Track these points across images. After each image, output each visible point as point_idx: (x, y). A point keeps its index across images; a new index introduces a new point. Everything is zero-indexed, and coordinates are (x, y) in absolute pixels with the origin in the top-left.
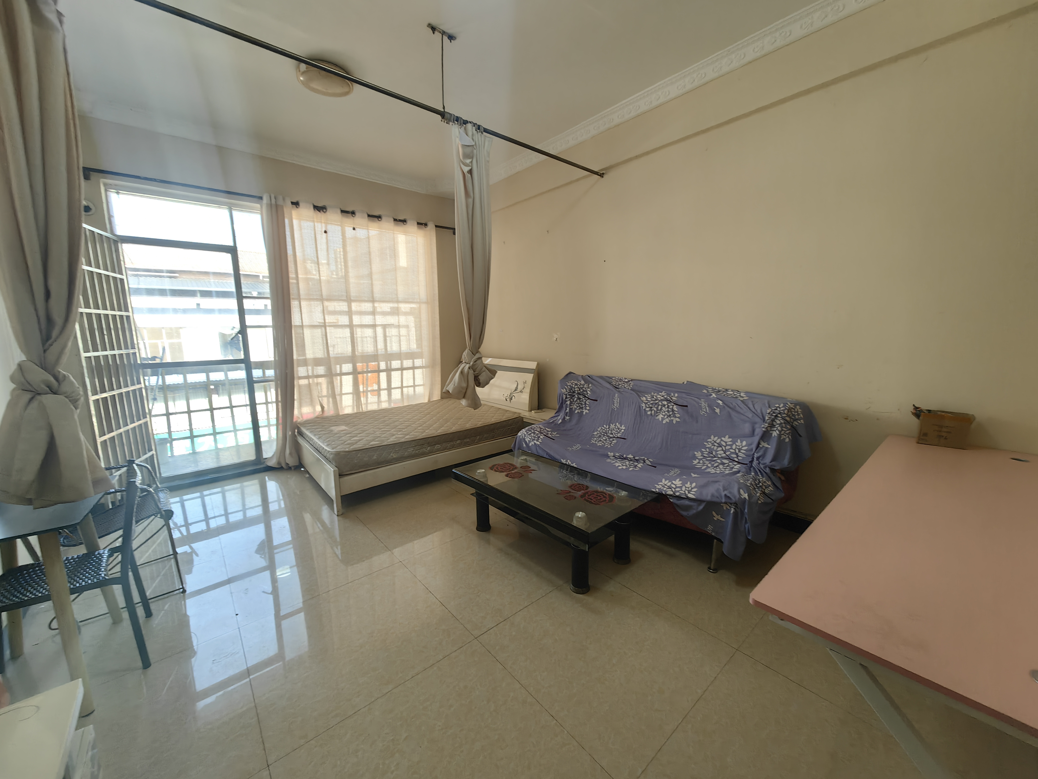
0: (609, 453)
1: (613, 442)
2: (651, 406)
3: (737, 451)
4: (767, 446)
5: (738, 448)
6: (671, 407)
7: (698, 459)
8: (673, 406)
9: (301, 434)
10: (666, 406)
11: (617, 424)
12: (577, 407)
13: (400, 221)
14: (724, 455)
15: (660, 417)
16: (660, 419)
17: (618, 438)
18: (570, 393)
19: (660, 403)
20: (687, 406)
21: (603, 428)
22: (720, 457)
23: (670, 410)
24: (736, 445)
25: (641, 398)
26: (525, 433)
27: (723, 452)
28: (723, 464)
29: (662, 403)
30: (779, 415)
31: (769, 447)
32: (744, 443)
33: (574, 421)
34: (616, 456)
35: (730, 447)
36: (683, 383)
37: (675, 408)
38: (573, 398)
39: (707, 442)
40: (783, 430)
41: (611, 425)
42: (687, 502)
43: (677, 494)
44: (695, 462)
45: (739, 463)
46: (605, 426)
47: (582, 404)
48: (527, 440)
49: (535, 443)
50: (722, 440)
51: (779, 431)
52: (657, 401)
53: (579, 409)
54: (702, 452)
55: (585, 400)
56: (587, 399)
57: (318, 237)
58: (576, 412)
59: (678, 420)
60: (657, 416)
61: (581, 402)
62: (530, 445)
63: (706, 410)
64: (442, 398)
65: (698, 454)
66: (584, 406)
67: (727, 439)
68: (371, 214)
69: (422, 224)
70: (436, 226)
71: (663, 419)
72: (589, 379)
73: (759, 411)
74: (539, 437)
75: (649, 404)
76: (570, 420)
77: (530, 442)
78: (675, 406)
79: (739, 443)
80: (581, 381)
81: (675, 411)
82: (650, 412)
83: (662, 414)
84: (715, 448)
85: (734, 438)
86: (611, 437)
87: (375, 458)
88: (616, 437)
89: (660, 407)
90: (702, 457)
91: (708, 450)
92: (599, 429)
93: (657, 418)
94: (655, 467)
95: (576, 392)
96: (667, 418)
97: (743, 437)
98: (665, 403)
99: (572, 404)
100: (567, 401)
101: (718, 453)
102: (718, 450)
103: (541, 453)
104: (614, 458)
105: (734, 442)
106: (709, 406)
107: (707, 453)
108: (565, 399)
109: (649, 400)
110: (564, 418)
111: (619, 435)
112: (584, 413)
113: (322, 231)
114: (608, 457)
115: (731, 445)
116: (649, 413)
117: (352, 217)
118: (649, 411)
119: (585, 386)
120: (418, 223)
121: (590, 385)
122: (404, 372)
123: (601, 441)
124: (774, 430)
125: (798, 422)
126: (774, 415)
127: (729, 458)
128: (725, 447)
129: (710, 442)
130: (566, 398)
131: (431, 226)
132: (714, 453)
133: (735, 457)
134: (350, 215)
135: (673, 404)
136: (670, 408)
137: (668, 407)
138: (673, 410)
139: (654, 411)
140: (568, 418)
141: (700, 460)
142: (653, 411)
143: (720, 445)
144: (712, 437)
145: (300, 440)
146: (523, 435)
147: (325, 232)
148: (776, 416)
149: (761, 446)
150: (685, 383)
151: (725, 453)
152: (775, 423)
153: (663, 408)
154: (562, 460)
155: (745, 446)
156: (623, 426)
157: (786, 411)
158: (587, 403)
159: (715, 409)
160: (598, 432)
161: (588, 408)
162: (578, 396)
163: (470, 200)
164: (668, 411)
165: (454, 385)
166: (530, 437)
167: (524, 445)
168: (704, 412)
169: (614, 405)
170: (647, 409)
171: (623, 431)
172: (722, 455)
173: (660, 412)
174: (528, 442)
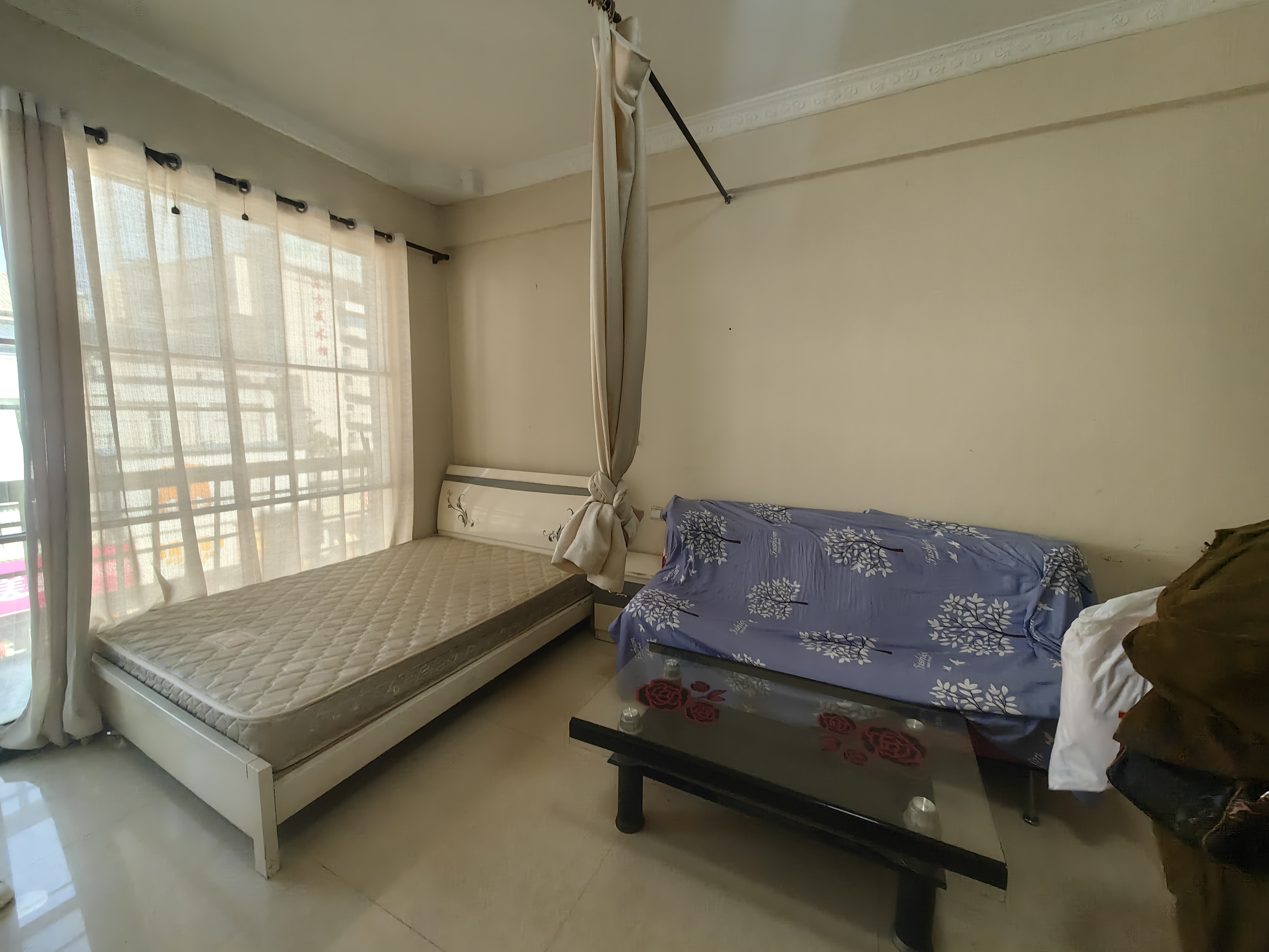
0: (801, 633)
1: (786, 609)
2: (840, 550)
3: (997, 617)
4: (1048, 609)
5: (996, 613)
6: (876, 552)
7: (936, 631)
8: (879, 550)
10: (867, 551)
11: (784, 579)
12: (707, 553)
13: (342, 220)
14: (977, 623)
15: (859, 567)
16: (860, 571)
17: (791, 602)
18: (692, 532)
19: (856, 547)
20: (902, 550)
21: (760, 586)
22: (971, 626)
23: (873, 556)
24: (993, 608)
25: (822, 538)
26: (643, 608)
27: (972, 619)
28: (981, 638)
29: (859, 546)
30: (1063, 565)
31: (1052, 610)
32: (1006, 605)
33: (705, 578)
34: (813, 637)
35: (983, 611)
37: (882, 552)
38: (698, 539)
39: (945, 604)
40: (1070, 585)
41: (774, 581)
43: (986, 708)
44: (935, 636)
45: (1004, 635)
46: (763, 583)
47: (712, 548)
48: (650, 620)
49: (666, 625)
50: (968, 601)
51: (1066, 586)
52: (850, 544)
53: (711, 556)
54: (940, 621)
55: (718, 541)
56: (720, 540)
58: (706, 561)
59: (890, 571)
60: (853, 565)
61: (711, 546)
63: (935, 555)
64: (417, 537)
65: (935, 623)
66: (716, 551)
67: (975, 598)
68: (283, 196)
69: (382, 236)
70: (408, 244)
71: (864, 571)
72: (716, 507)
73: (1027, 557)
74: (671, 614)
75: (836, 547)
76: (698, 574)
77: (656, 623)
78: (882, 551)
79: (996, 604)
80: (704, 512)
81: (882, 557)
82: (841, 560)
83: (862, 563)
84: (960, 613)
85: (988, 598)
86: (780, 602)
88: (789, 600)
89: (856, 552)
90: (942, 628)
91: (948, 616)
92: (754, 589)
93: (854, 568)
94: (891, 653)
95: (702, 529)
96: (871, 568)
97: (1002, 595)
98: (865, 546)
99: (697, 550)
100: (687, 544)
101: (965, 620)
102: (964, 615)
104: (810, 640)
105: (988, 603)
106: (940, 551)
107: (948, 620)
108: (684, 542)
109: (835, 541)
110: (688, 573)
111: (793, 598)
112: (720, 563)
114: (798, 638)
115: (985, 608)
116: (839, 561)
117: (242, 195)
118: (839, 558)
119: (715, 519)
120: (376, 233)
121: (723, 518)
123: (765, 609)
124: (1057, 586)
125: (1084, 573)
126: (1056, 564)
127: (985, 627)
128: (976, 611)
129: (950, 604)
130: (686, 539)
131: (399, 241)
132: (959, 620)
133: (996, 626)
134: (236, 188)
135: (878, 548)
136: (874, 554)
137: (870, 551)
138: (879, 557)
139: (848, 558)
140: (694, 572)
141: (939, 632)
142: (846, 559)
143: (966, 609)
144: (951, 596)
147: (176, 211)
148: (1060, 566)
149: (1039, 609)
150: (867, 512)
151: (978, 620)
152: (1057, 576)
153: (862, 554)
155: (1008, 609)
156: (795, 582)
157: (1071, 558)
158: (722, 546)
159: (950, 555)
160: (754, 594)
161: (725, 554)
162: (706, 536)
164: (871, 558)
168: (933, 559)
169: (772, 550)
170: (837, 556)
171: (797, 590)
172: (973, 623)
173: (857, 560)
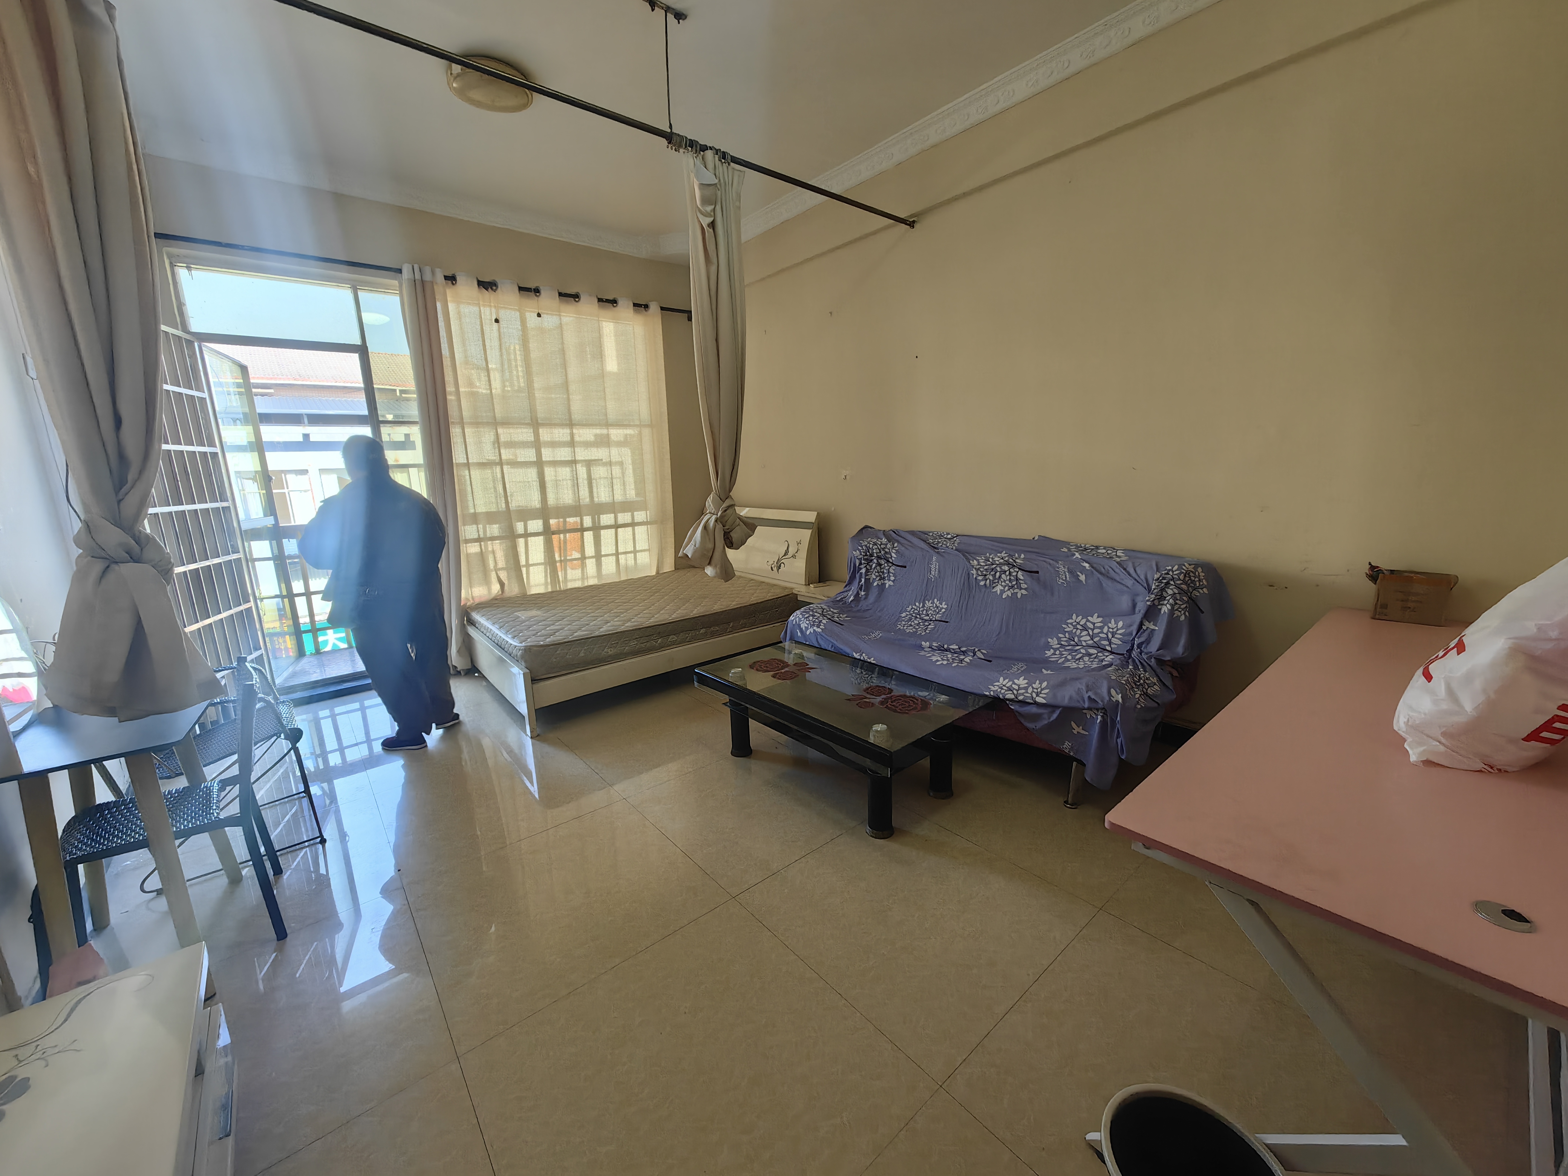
0: (923, 643)
1: (929, 627)
2: (984, 573)
3: (1110, 636)
4: (1153, 627)
5: (1111, 632)
6: (1014, 574)
7: (1052, 648)
8: (1018, 572)
9: (472, 622)
10: (1007, 573)
11: (936, 600)
12: (877, 577)
13: (608, 301)
14: (1091, 642)
15: (999, 588)
17: (936, 620)
18: (866, 557)
19: (998, 569)
20: (1037, 572)
21: (914, 607)
22: (1085, 645)
23: (1012, 578)
24: (1109, 628)
25: (971, 562)
26: (801, 616)
27: (1088, 638)
28: (1090, 655)
29: (1000, 568)
30: (1172, 582)
31: (1157, 628)
32: (1120, 624)
33: (872, 598)
34: (933, 647)
35: (1099, 630)
36: (1034, 538)
37: (1020, 575)
38: (871, 564)
39: (1067, 624)
40: (1176, 604)
41: (927, 602)
42: (1034, 710)
43: (1021, 698)
44: (1049, 653)
45: (1112, 653)
46: (917, 604)
47: (883, 572)
48: (803, 626)
49: (814, 630)
50: (1088, 621)
51: (1171, 605)
52: (994, 566)
53: (880, 580)
54: (1059, 639)
55: (888, 566)
56: (890, 565)
57: (487, 328)
58: (875, 584)
59: (1024, 592)
60: (994, 587)
61: (882, 570)
62: (808, 633)
63: (1066, 577)
64: (677, 568)
65: (1054, 642)
66: (886, 575)
67: (1095, 619)
68: (564, 291)
69: (640, 306)
70: (662, 309)
71: (1002, 592)
72: (893, 536)
73: (1142, 577)
74: (820, 622)
75: (981, 570)
76: (867, 595)
77: (807, 628)
78: (1020, 573)
79: (1112, 624)
80: (882, 539)
81: (1020, 579)
82: (984, 582)
83: (1002, 585)
84: (1079, 631)
85: (1106, 617)
86: (926, 620)
87: (582, 654)
88: (934, 619)
89: (998, 574)
90: (1059, 646)
91: (1067, 635)
92: (909, 609)
93: (994, 590)
94: (990, 661)
95: (875, 555)
96: (1009, 590)
97: (1119, 615)
98: (1006, 568)
99: (869, 573)
100: (861, 569)
101: (1081, 639)
102: (1082, 635)
103: (824, 645)
104: (930, 649)
105: (1105, 623)
106: (1070, 572)
107: (1065, 639)
108: (859, 565)
109: (982, 564)
110: (858, 594)
111: (938, 617)
112: (887, 586)
113: (491, 320)
114: (921, 648)
115: (1101, 628)
116: (982, 583)
117: (536, 298)
118: (982, 580)
119: (889, 546)
120: (635, 305)
121: (896, 545)
122: (619, 530)
123: (911, 625)
124: (1162, 605)
125: (1199, 592)
126: (1165, 581)
127: (1097, 646)
128: (1093, 630)
129: (1071, 624)
130: (861, 564)
131: (654, 308)
132: (1076, 639)
133: (1107, 645)
134: (532, 294)
135: (1017, 570)
136: (1013, 576)
137: (1010, 574)
138: (1017, 579)
139: (990, 580)
140: (863, 593)
141: (1055, 650)
142: (988, 580)
143: (1085, 628)
144: (1074, 616)
145: (471, 631)
146: (797, 619)
147: (497, 321)
148: (1168, 583)
149: (1144, 628)
150: (1036, 539)
151: (1092, 640)
152: (1165, 594)
153: (1003, 576)
154: (854, 654)
155: (1122, 628)
156: (944, 603)
157: (1182, 577)
158: (891, 570)
159: (1079, 576)
160: (908, 613)
161: (892, 578)
162: (878, 561)
163: (713, 268)
164: (1010, 580)
165: (695, 546)
166: (808, 622)
167: (799, 634)
168: (1063, 580)
169: (930, 574)
170: (980, 578)
171: (943, 610)
172: (1087, 642)
173: (998, 582)
174: (804, 629)
